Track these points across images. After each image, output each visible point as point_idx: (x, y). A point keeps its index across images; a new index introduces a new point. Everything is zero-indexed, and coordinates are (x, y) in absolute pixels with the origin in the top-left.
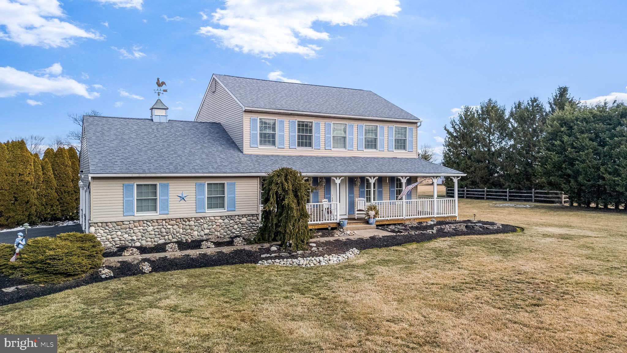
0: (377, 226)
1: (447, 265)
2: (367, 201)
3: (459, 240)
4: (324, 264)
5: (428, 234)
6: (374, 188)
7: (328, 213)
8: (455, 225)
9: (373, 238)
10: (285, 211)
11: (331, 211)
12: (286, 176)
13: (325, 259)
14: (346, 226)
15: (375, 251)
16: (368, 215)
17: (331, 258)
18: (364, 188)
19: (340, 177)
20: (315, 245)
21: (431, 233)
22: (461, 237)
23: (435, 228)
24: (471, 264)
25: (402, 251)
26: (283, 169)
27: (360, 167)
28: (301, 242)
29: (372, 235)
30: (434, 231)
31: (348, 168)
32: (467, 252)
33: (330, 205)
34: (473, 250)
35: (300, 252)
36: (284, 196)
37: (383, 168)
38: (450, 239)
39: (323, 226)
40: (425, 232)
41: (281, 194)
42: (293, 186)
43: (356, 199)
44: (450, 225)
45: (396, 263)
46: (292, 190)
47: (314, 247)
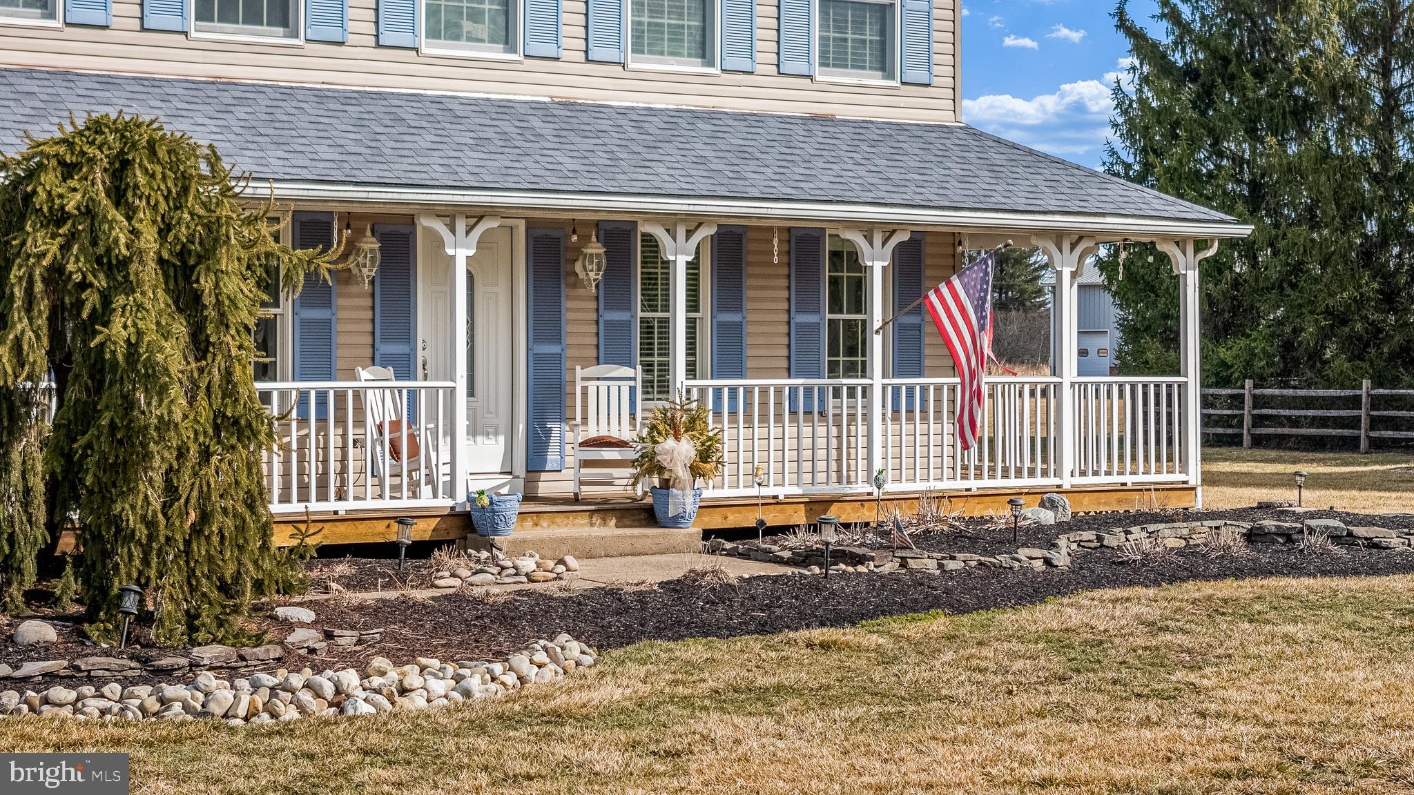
0: (707, 534)
1: (1134, 704)
2: (648, 385)
3: (1209, 598)
4: (366, 709)
5: (1025, 571)
6: (693, 303)
7: (395, 453)
8: (1183, 528)
9: (680, 589)
10: (110, 396)
11: (412, 438)
12: (120, 168)
13: (376, 681)
14: (512, 532)
15: (694, 650)
16: (650, 464)
17: (413, 678)
18: (627, 306)
19: (476, 214)
20: (308, 615)
21: (1038, 565)
22: (1220, 584)
23: (1062, 542)
24: (1273, 699)
25: (859, 648)
26: (97, 127)
27: (601, 159)
28: (215, 595)
29: (677, 574)
30: (1062, 559)
31: (528, 162)
32: (1252, 650)
33: (413, 395)
34: (1289, 639)
35: (208, 653)
36: (106, 300)
37: (748, 170)
38: (1151, 592)
39: (362, 527)
40: (1003, 559)
41: (84, 285)
42: (163, 233)
43: (579, 373)
44: (1151, 527)
45: (823, 698)
46: (161, 261)
47: (302, 625)
